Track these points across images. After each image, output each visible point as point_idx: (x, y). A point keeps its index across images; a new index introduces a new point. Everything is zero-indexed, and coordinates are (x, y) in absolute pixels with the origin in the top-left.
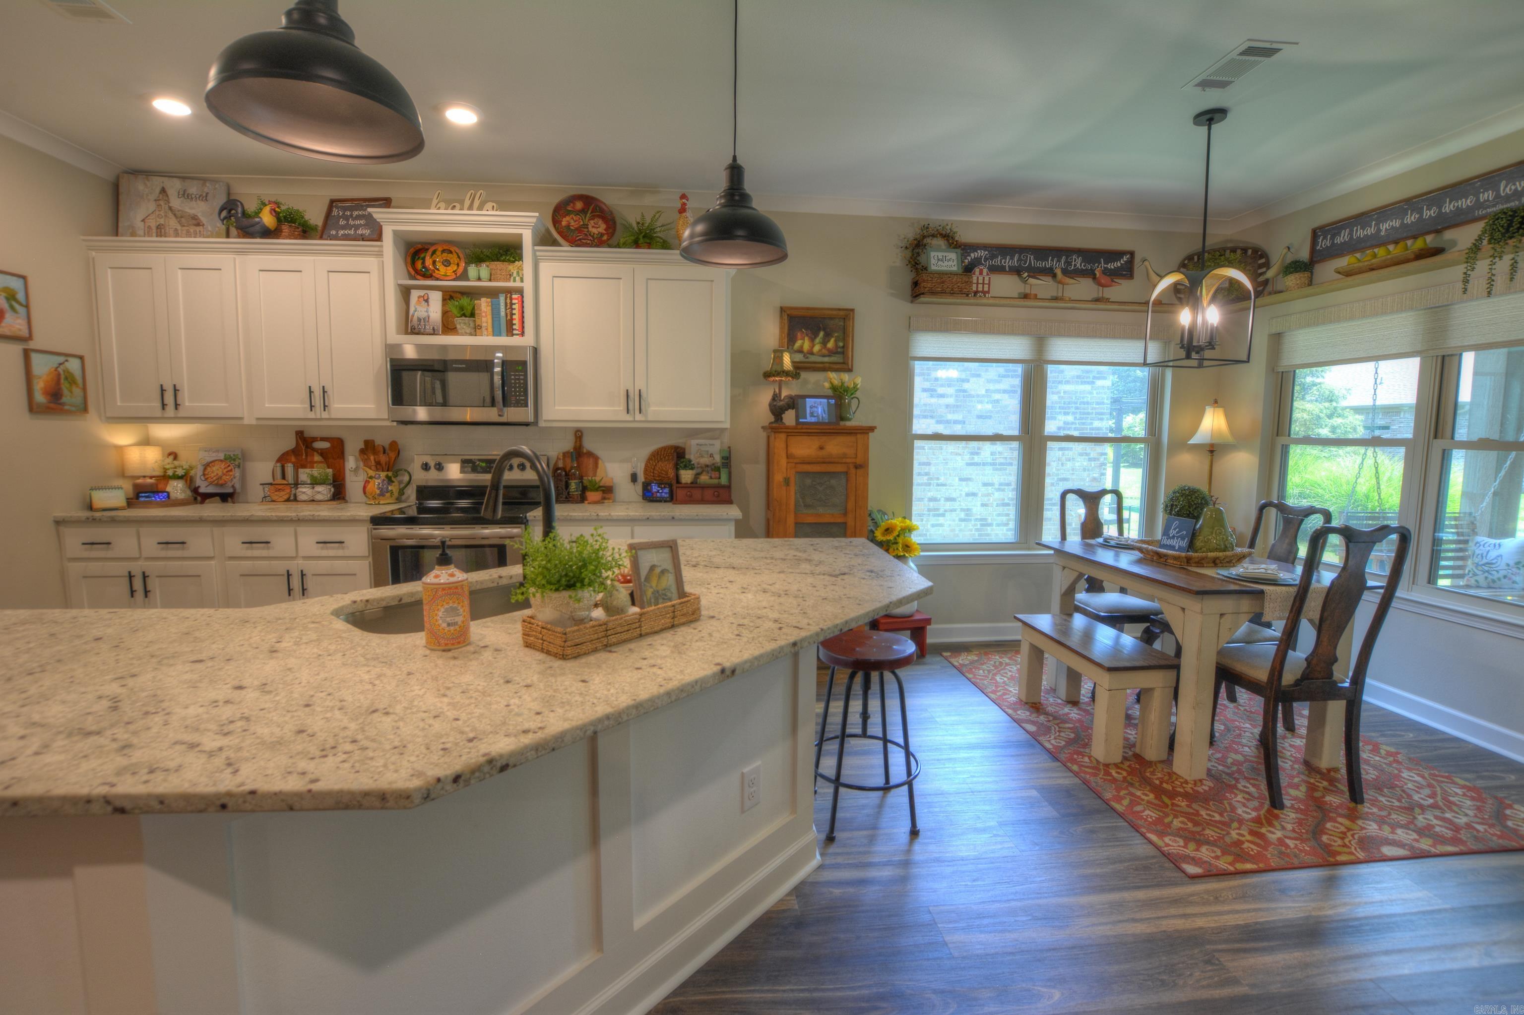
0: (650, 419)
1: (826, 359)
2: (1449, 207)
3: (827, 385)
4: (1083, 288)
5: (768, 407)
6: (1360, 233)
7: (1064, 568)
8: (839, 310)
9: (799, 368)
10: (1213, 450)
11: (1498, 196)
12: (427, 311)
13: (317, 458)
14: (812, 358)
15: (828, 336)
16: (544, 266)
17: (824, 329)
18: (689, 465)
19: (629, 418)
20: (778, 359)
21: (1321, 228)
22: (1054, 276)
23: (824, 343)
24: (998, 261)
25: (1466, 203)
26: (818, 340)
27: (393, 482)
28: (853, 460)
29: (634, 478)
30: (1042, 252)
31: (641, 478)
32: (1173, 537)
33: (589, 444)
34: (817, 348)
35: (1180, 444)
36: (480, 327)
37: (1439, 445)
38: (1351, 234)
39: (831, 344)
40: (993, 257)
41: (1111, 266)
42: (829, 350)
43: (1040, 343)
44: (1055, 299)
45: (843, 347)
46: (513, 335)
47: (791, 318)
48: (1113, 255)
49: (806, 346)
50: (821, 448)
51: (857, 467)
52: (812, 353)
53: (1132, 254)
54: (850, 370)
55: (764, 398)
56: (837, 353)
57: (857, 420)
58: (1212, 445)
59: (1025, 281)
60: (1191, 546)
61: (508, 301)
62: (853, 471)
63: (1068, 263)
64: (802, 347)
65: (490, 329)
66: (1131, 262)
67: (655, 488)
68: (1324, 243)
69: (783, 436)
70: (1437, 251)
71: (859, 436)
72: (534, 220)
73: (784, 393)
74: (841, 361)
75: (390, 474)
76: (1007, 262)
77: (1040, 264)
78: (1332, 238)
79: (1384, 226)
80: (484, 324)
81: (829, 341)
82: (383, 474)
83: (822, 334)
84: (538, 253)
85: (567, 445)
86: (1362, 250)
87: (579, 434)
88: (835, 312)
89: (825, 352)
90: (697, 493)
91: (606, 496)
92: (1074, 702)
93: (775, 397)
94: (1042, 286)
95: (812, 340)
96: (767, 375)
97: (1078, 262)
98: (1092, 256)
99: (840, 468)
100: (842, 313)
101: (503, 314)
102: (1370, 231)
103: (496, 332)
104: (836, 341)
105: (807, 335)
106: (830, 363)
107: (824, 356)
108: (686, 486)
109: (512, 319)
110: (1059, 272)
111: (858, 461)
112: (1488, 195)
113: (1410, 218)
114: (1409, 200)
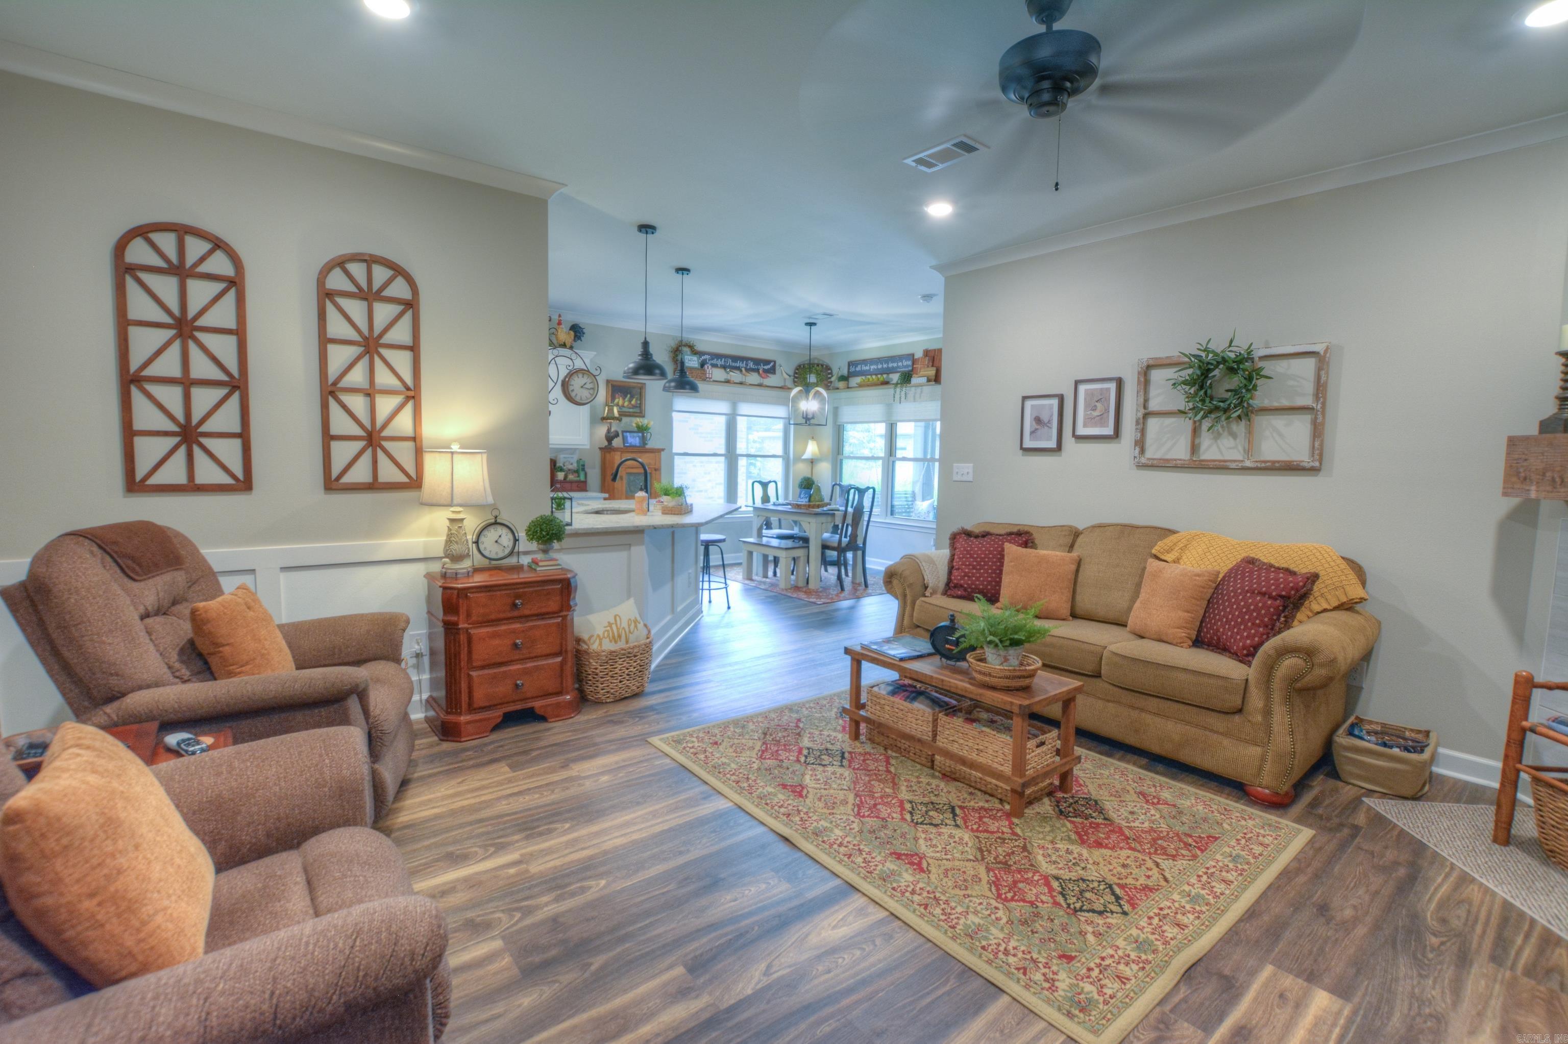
1: (632, 410)
2: (890, 365)
3: (634, 425)
4: (753, 378)
5: (604, 436)
6: (864, 368)
8: (638, 383)
9: (622, 414)
10: (812, 462)
11: (903, 364)
14: (624, 409)
15: (632, 397)
17: (629, 394)
18: (561, 470)
20: (611, 410)
21: (851, 363)
22: (741, 371)
23: (630, 401)
24: (715, 361)
25: (895, 365)
26: (627, 401)
28: (653, 466)
30: (735, 358)
32: (800, 498)
34: (626, 404)
35: (798, 459)
37: (892, 459)
38: (861, 368)
39: (633, 402)
40: (712, 359)
41: (766, 367)
42: (633, 405)
43: (734, 406)
44: (741, 383)
45: (640, 404)
47: (613, 386)
48: (767, 362)
49: (621, 403)
51: (656, 470)
52: (623, 406)
53: (775, 362)
54: (644, 417)
55: (602, 430)
56: (637, 407)
57: (651, 445)
58: (812, 459)
59: (728, 373)
60: (809, 501)
63: (747, 365)
64: (618, 402)
66: (774, 366)
68: (852, 369)
69: (619, 453)
70: (886, 383)
71: (656, 453)
73: (613, 430)
74: (639, 412)
76: (719, 362)
77: (734, 364)
78: (855, 369)
79: (872, 367)
81: (633, 400)
83: (627, 397)
86: (865, 376)
88: (635, 384)
89: (631, 406)
90: (567, 486)
92: (767, 577)
93: (609, 431)
94: (735, 376)
95: (624, 399)
96: (603, 419)
97: (751, 365)
98: (757, 362)
100: (639, 385)
102: (867, 368)
104: (636, 400)
105: (620, 396)
106: (634, 412)
107: (630, 408)
108: (561, 482)
110: (743, 369)
111: (656, 467)
112: (900, 364)
113: (880, 366)
114: (879, 359)
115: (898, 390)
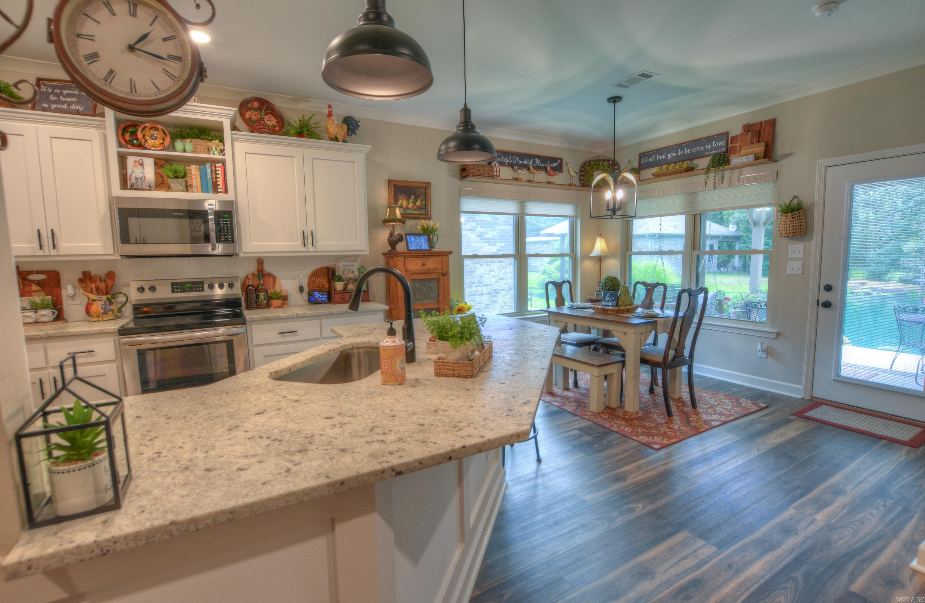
0: (318, 250)
1: (416, 212)
2: (695, 150)
3: (419, 227)
4: (541, 176)
5: (387, 241)
6: (660, 157)
7: (556, 321)
8: (422, 183)
9: (405, 217)
10: (600, 259)
11: (712, 147)
12: (143, 173)
13: (34, 287)
14: (408, 211)
15: (416, 198)
16: (237, 145)
17: (414, 194)
18: (340, 279)
19: (305, 249)
20: (393, 212)
21: (643, 153)
22: (529, 169)
23: (415, 202)
24: (502, 159)
25: (701, 148)
26: (411, 201)
27: (113, 303)
28: (441, 271)
29: (301, 289)
30: (523, 156)
31: (306, 289)
32: (608, 301)
33: (268, 268)
34: (410, 205)
35: (586, 256)
36: (191, 186)
38: (656, 157)
39: (418, 203)
40: (499, 157)
41: (553, 165)
42: (417, 206)
43: (522, 206)
44: (530, 181)
45: (425, 205)
46: (218, 192)
47: (395, 186)
48: (554, 160)
49: (405, 204)
50: (424, 265)
51: (443, 275)
52: (408, 208)
53: (561, 160)
54: (430, 219)
55: (384, 235)
56: (422, 208)
57: (438, 248)
58: (600, 256)
59: (515, 171)
60: (617, 305)
61: (213, 168)
62: (441, 277)
63: (534, 163)
64: (402, 204)
65: (200, 188)
66: (561, 164)
67: (317, 295)
68: (644, 161)
69: (402, 258)
70: (690, 169)
71: (444, 257)
72: (233, 113)
73: (396, 233)
74: (424, 213)
75: (110, 297)
76: (507, 160)
77: (521, 162)
78: (648, 159)
79: (670, 155)
80: (194, 184)
81: (417, 201)
82: (104, 297)
83: (413, 197)
84: (234, 136)
85: (253, 268)
86: (661, 165)
87: (260, 262)
88: (420, 185)
89: (415, 207)
90: (344, 297)
91: (284, 302)
92: (567, 389)
93: (391, 235)
94: (523, 174)
95: (408, 200)
96: (385, 221)
97: (538, 162)
98: (545, 159)
99: (434, 276)
100: (424, 185)
101: (209, 177)
102: (664, 157)
103: (204, 190)
104: (421, 201)
105: (405, 197)
106: (419, 214)
107: (415, 210)
108: (340, 292)
109: (216, 181)
110: (531, 167)
111: (444, 272)
112: (708, 146)
113: (680, 153)
114: (679, 145)
115: (712, 175)
